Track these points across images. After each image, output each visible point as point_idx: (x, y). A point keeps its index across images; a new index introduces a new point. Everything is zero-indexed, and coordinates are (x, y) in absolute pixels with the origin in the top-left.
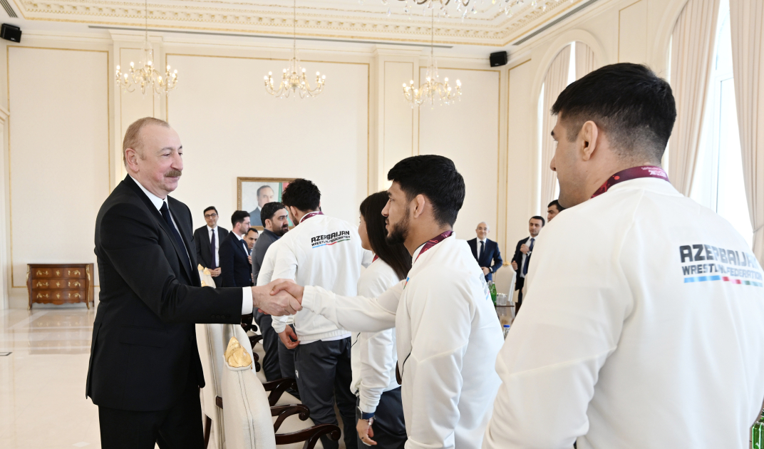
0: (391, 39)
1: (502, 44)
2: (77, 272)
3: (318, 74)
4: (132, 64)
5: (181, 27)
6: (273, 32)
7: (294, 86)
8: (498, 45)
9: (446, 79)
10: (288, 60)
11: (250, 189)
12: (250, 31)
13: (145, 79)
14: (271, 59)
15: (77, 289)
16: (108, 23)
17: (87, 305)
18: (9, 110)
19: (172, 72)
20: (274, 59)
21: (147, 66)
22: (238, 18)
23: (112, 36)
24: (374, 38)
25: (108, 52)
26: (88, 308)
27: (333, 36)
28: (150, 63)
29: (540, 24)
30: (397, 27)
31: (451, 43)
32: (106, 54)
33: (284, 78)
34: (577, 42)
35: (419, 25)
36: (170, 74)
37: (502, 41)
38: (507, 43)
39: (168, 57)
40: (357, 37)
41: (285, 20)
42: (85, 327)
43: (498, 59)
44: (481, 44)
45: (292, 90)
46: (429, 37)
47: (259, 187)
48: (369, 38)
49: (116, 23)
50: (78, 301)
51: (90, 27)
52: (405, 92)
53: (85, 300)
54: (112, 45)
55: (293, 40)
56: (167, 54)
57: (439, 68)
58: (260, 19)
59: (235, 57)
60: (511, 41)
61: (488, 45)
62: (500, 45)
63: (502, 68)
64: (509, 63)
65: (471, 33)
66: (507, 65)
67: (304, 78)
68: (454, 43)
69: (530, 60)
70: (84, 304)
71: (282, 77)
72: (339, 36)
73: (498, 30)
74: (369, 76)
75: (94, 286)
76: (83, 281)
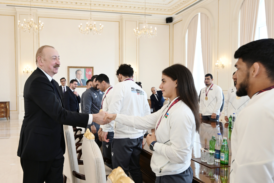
0: (128, 12)
2: (3, 105)
3: (100, 24)
4: (25, 20)
5: (44, 6)
6: (81, 9)
7: (91, 29)
8: (169, 15)
9: (151, 27)
10: (88, 20)
11: (73, 71)
12: (72, 8)
13: (30, 26)
14: (81, 19)
15: (3, 112)
16: (14, 4)
17: (7, 118)
19: (42, 24)
20: (82, 19)
21: (31, 21)
22: (67, 2)
23: (16, 9)
24: (121, 11)
25: (14, 16)
26: (7, 120)
27: (105, 10)
28: (32, 20)
29: (186, 6)
30: (131, 7)
31: (151, 13)
32: (14, 17)
33: (87, 26)
34: (201, 13)
35: (139, 6)
36: (41, 24)
37: (171, 13)
38: (173, 14)
39: (39, 18)
40: (115, 11)
41: (86, 4)
42: (6, 128)
43: (169, 20)
44: (163, 14)
45: (90, 31)
46: (144, 11)
47: (76, 70)
48: (120, 11)
49: (18, 4)
50: (3, 117)
51: (7, 5)
52: (134, 32)
53: (6, 116)
54: (16, 13)
55: (90, 12)
56: (39, 17)
57: (148, 24)
58: (76, 3)
59: (66, 19)
60: (174, 13)
61: (165, 14)
62: (170, 15)
63: (171, 24)
64: (173, 21)
65: (159, 10)
66: (172, 22)
67: (95, 26)
68: (152, 13)
69: (182, 20)
70: (6, 118)
71: (86, 26)
72: (108, 10)
73: (169, 9)
74: (119, 27)
75: (9, 111)
76: (5, 109)
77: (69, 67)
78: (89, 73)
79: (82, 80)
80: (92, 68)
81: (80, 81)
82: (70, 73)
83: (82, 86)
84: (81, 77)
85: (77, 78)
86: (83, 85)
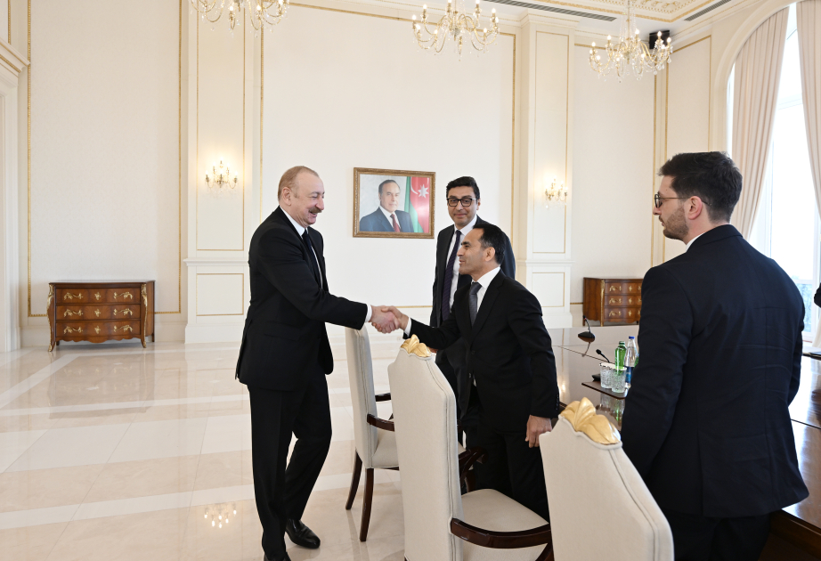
1: (670, 19)
2: (127, 295)
8: (666, 20)
11: (370, 184)
15: (128, 319)
17: (142, 341)
18: (29, 59)
20: (402, 19)
37: (670, 16)
38: (675, 20)
44: (648, 17)
47: (381, 182)
50: (130, 335)
53: (140, 335)
60: (681, 16)
61: (655, 19)
62: (668, 21)
68: (617, 13)
69: (711, 36)
75: (154, 313)
76: (137, 307)
77: (359, 171)
78: (420, 191)
79: (397, 212)
80: (432, 175)
81: (392, 216)
82: (362, 191)
83: (398, 232)
84: (395, 203)
85: (384, 208)
86: (401, 230)
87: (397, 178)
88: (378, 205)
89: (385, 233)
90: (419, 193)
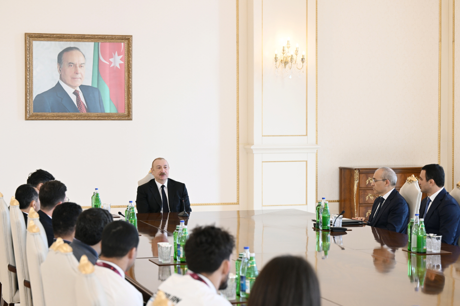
11: (46, 53)
47: (61, 50)
77: (30, 37)
78: (111, 60)
79: (82, 87)
80: (128, 39)
81: (76, 93)
82: (35, 63)
83: (84, 112)
84: (79, 76)
85: (65, 82)
86: (88, 110)
87: (81, 45)
88: (58, 79)
89: (67, 114)
90: (111, 63)
